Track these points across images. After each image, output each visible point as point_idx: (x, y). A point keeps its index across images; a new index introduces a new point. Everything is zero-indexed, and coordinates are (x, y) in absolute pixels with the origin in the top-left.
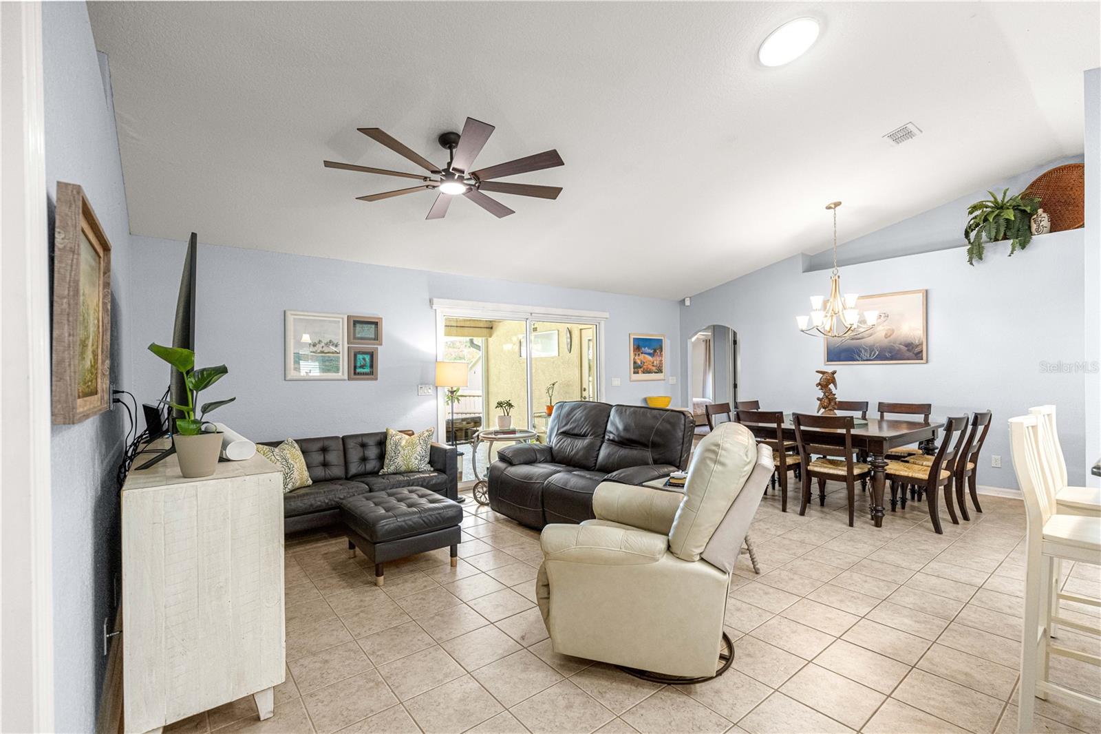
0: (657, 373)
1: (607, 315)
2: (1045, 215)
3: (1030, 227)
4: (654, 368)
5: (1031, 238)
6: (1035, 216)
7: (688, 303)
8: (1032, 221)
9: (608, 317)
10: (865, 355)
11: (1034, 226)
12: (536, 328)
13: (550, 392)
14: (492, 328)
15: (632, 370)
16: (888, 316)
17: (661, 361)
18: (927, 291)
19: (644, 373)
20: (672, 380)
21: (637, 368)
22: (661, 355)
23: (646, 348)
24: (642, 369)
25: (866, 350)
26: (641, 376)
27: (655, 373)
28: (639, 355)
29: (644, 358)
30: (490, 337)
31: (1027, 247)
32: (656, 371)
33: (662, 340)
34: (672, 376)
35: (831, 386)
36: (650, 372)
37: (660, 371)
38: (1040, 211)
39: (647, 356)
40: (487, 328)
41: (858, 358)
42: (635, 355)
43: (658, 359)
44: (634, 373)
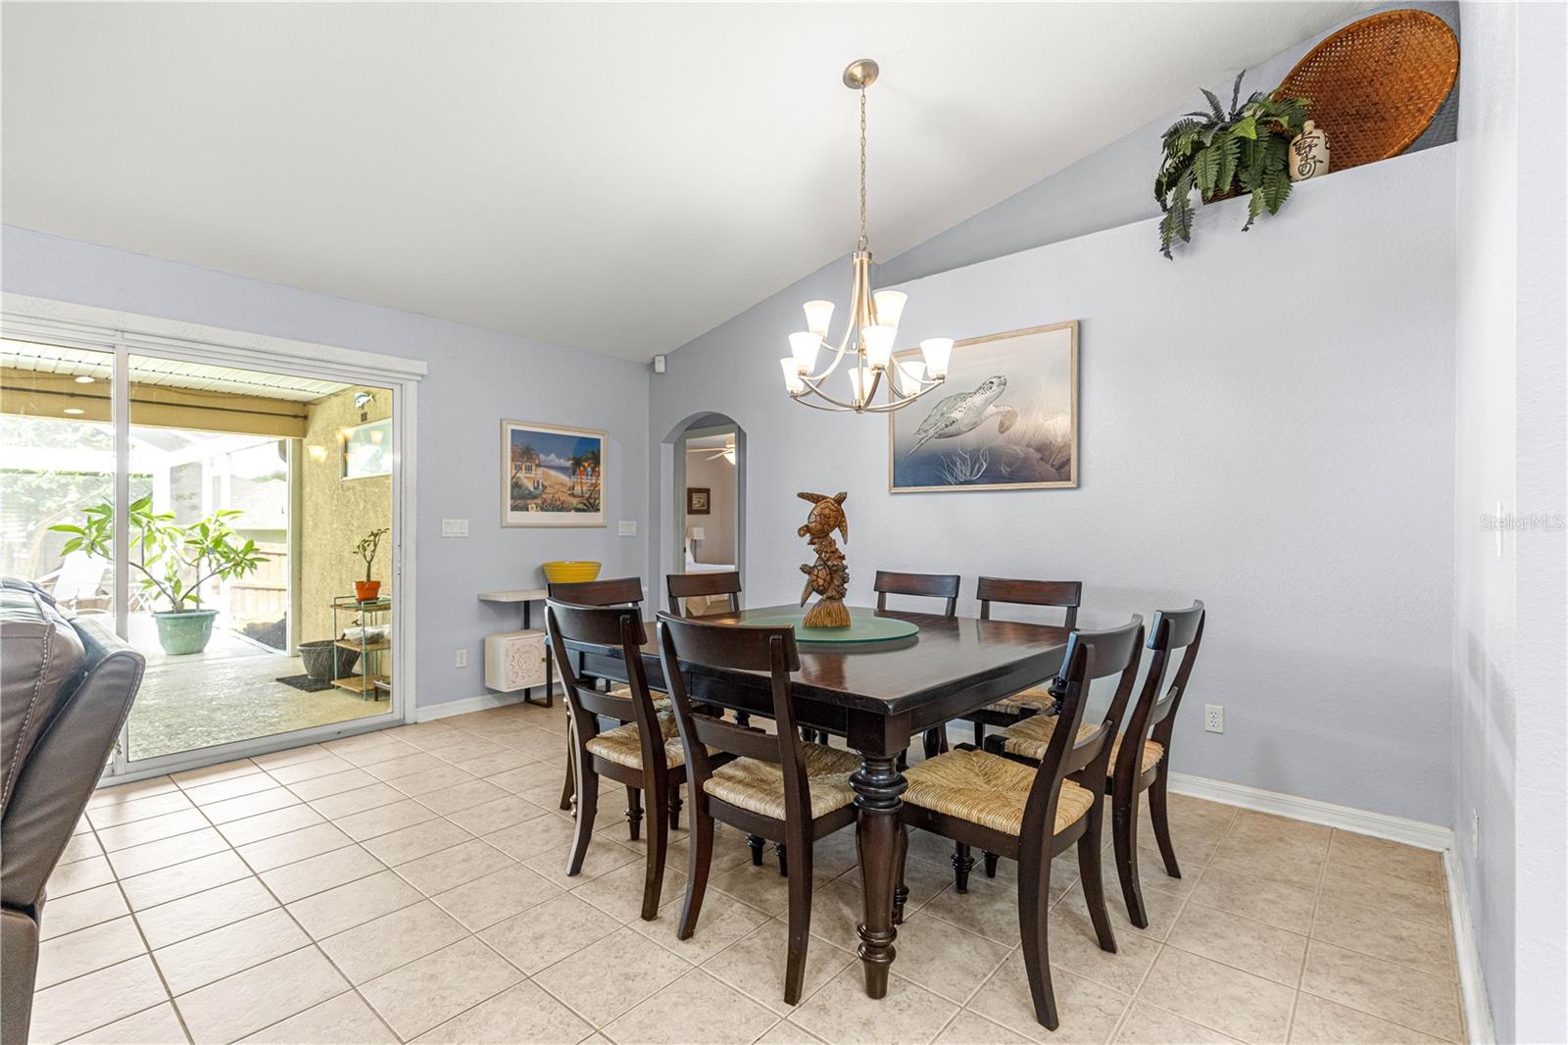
0: (584, 510)
1: (421, 367)
2: (1318, 133)
3: (1287, 166)
4: (574, 501)
5: (1290, 187)
6: (1299, 137)
7: (660, 367)
8: (1293, 149)
9: (425, 372)
10: (961, 471)
11: (1296, 161)
12: (366, 414)
13: (368, 553)
14: (306, 417)
15: (509, 502)
16: (1005, 384)
17: (596, 485)
18: (1080, 324)
19: (542, 509)
20: (627, 528)
21: (522, 498)
22: (595, 472)
23: (553, 456)
24: (539, 501)
25: (964, 461)
26: (534, 516)
27: (578, 510)
28: (529, 469)
29: (546, 477)
30: (305, 437)
31: (1281, 208)
32: (581, 506)
33: (599, 440)
34: (624, 519)
35: (836, 534)
36: (562, 508)
37: (590, 505)
38: (1309, 125)
39: (552, 472)
40: (295, 417)
41: (950, 478)
42: (519, 469)
43: (588, 481)
44: (514, 508)
